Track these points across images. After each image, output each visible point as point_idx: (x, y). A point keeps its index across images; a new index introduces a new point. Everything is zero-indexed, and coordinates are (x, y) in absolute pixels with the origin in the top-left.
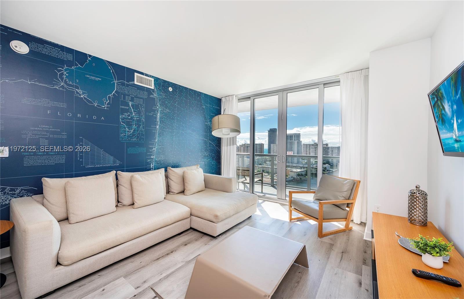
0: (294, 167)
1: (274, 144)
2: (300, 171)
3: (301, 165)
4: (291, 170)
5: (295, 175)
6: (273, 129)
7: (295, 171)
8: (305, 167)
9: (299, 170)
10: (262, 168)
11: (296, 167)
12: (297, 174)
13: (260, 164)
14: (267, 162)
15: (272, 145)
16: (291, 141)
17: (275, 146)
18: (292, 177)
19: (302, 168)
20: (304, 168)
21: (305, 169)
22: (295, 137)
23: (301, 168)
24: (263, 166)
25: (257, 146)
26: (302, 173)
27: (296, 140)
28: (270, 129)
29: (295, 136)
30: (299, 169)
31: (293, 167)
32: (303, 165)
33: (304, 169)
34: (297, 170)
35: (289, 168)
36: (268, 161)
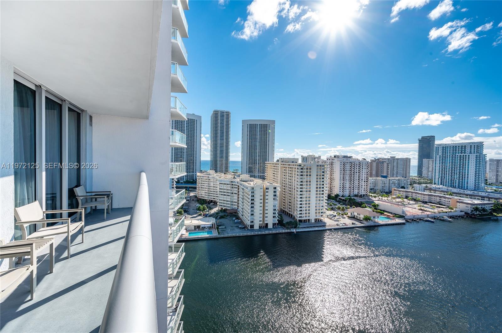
0: (467, 195)
1: (429, 158)
2: (481, 202)
3: (483, 194)
4: (459, 200)
5: (467, 208)
6: (428, 136)
7: (469, 202)
8: (492, 198)
9: (476, 202)
10: (405, 193)
11: (471, 196)
12: (474, 208)
13: (403, 187)
14: (414, 185)
15: (425, 161)
16: (462, 155)
17: (431, 162)
18: (461, 211)
19: (485, 199)
20: (489, 198)
21: (492, 201)
22: (471, 148)
23: (483, 198)
24: (407, 190)
25: (399, 161)
26: (483, 206)
27: (472, 151)
28: (422, 137)
29: (471, 146)
30: (478, 199)
31: (465, 196)
32: (487, 193)
33: (489, 201)
34: (473, 201)
35: (456, 196)
36: (416, 184)
